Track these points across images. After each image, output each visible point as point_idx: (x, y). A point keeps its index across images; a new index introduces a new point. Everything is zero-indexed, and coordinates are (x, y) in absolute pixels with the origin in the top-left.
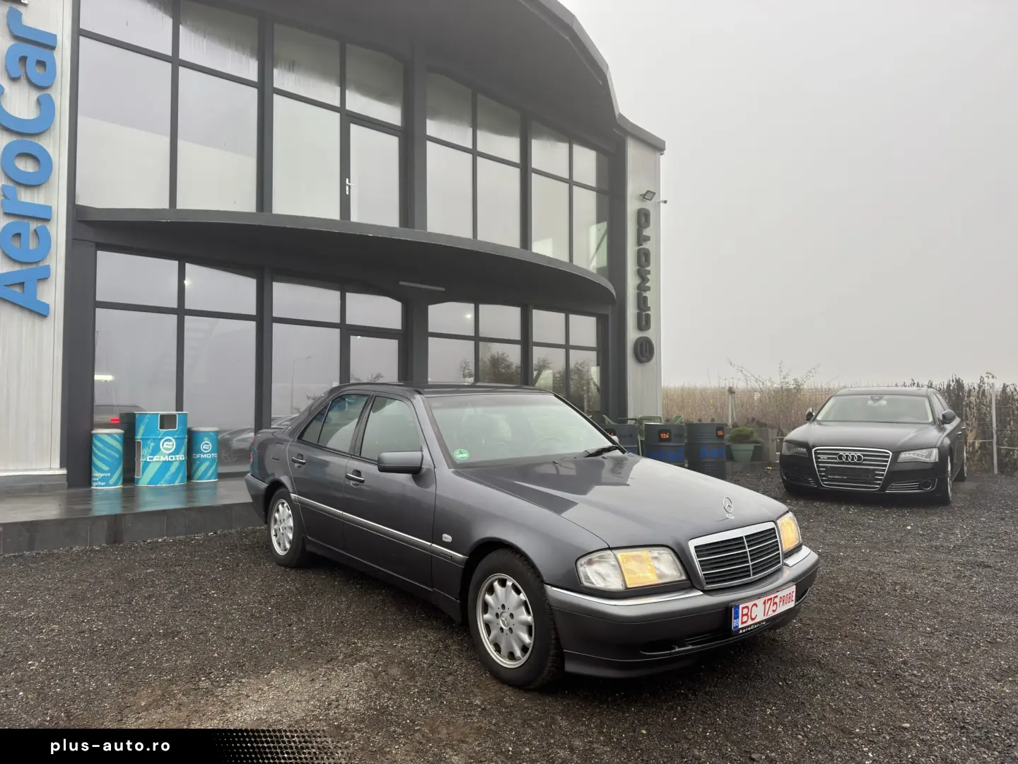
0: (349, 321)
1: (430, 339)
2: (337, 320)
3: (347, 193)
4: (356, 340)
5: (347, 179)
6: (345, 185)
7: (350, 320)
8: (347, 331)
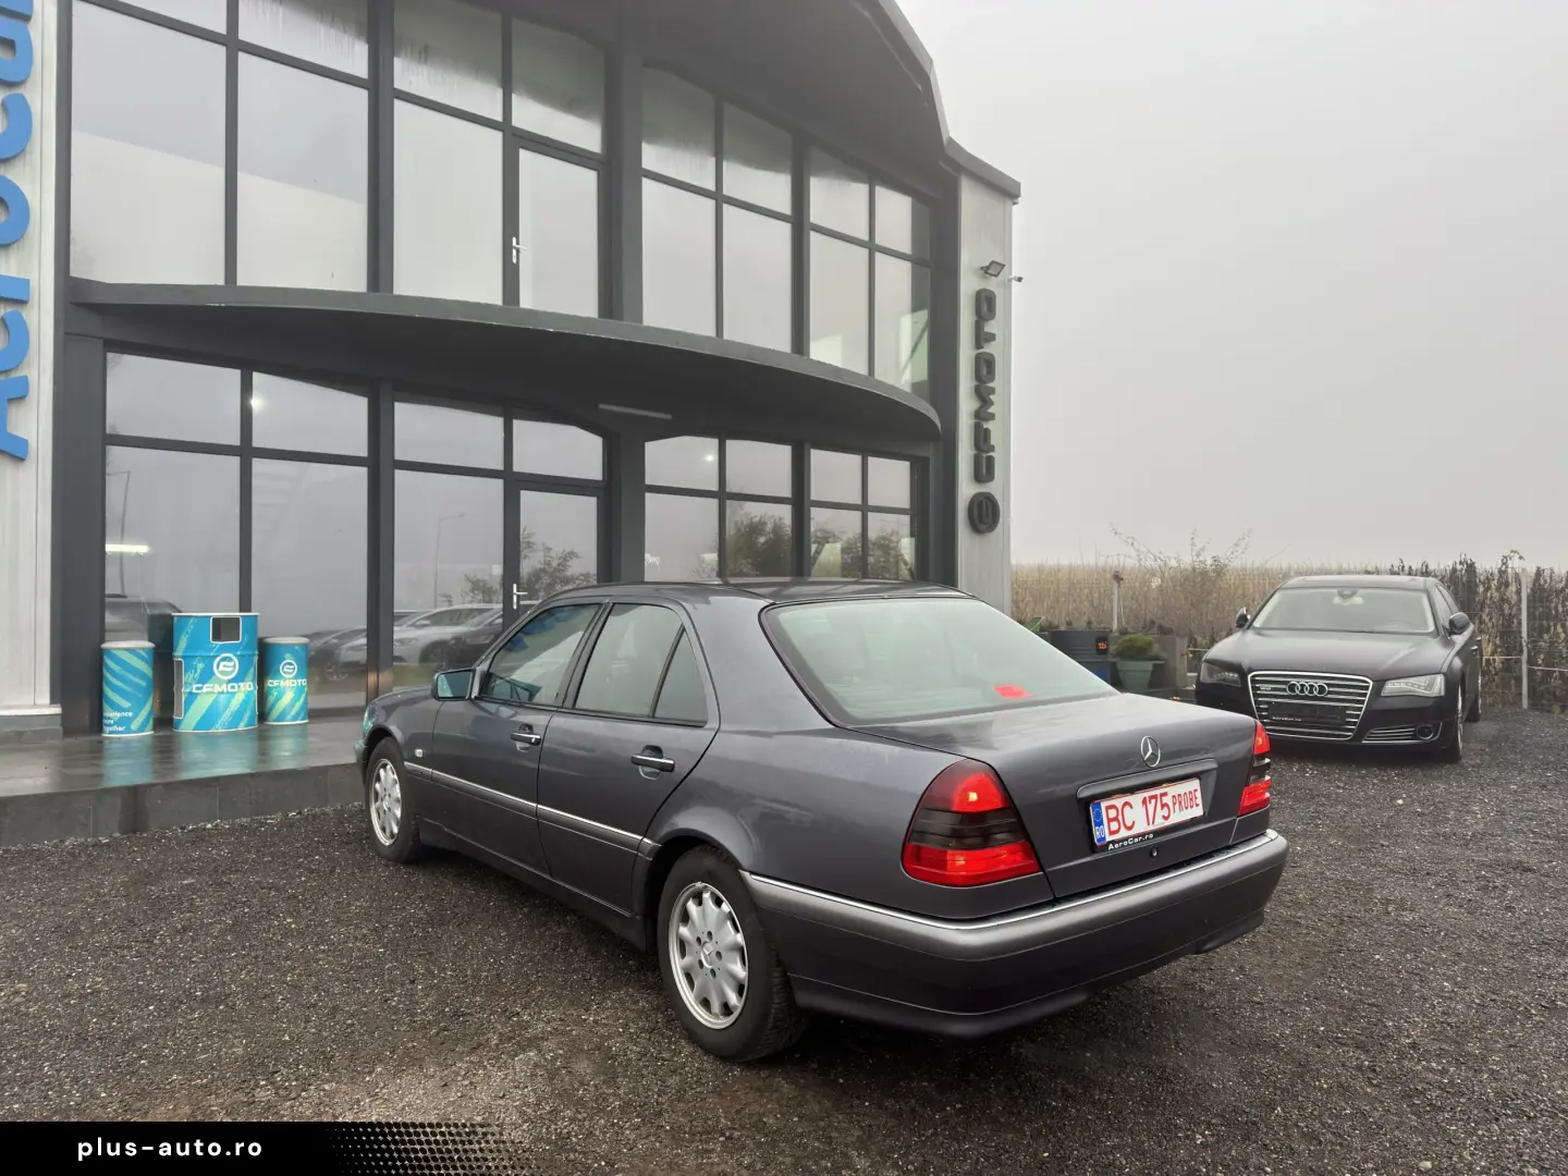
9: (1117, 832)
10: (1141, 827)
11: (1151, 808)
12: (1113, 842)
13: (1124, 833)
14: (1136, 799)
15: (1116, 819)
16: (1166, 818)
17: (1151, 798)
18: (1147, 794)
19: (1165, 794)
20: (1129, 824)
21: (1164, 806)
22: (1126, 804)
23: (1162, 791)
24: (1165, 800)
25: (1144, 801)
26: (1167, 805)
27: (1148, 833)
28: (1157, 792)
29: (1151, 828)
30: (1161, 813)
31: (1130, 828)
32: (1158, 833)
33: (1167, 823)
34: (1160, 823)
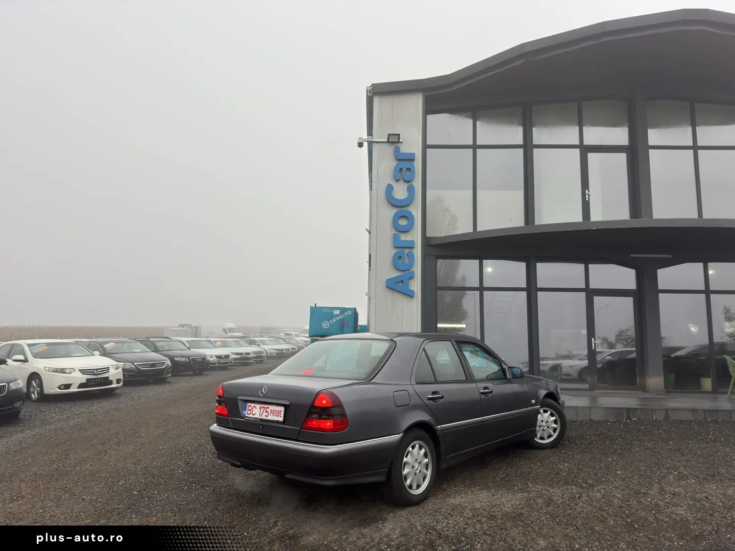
0: (591, 287)
1: (660, 295)
2: (583, 286)
3: (587, 199)
4: (597, 299)
5: (587, 191)
6: (586, 194)
7: (593, 286)
8: (591, 293)
9: (249, 414)
10: (257, 416)
11: (262, 410)
12: (247, 417)
13: (251, 416)
14: (258, 406)
15: (250, 410)
16: (267, 416)
17: (263, 407)
18: (262, 406)
19: (268, 408)
20: (254, 413)
21: (266, 412)
22: (254, 406)
23: (268, 406)
24: (267, 410)
25: (260, 407)
26: (268, 412)
27: (258, 419)
28: (266, 406)
29: (260, 417)
30: (265, 414)
31: (253, 415)
32: (261, 420)
33: (266, 418)
34: (264, 417)
